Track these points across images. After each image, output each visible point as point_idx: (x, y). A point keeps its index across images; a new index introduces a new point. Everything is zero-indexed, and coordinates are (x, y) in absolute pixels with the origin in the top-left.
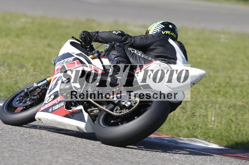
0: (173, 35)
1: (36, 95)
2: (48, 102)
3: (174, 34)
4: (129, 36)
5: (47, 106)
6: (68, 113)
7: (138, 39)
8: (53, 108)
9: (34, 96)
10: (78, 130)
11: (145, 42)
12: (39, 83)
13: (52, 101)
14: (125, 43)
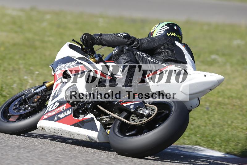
0: (178, 37)
2: (51, 110)
3: (179, 35)
5: (51, 114)
6: (77, 122)
7: (145, 42)
8: (59, 116)
10: (88, 140)
11: (152, 45)
13: (56, 108)
14: (132, 46)
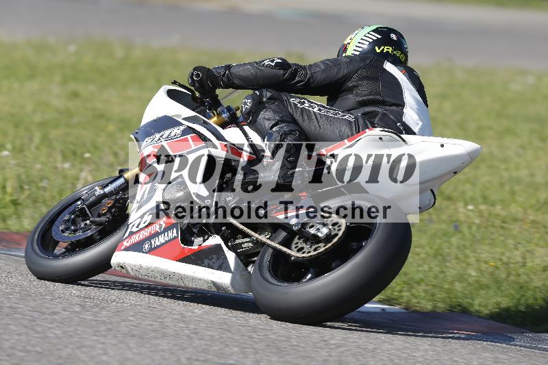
0: (398, 55)
1: (105, 214)
2: (138, 229)
3: (400, 53)
4: (298, 68)
5: (137, 238)
6: (188, 254)
8: (153, 243)
9: (99, 216)
12: (107, 185)
13: (147, 226)
